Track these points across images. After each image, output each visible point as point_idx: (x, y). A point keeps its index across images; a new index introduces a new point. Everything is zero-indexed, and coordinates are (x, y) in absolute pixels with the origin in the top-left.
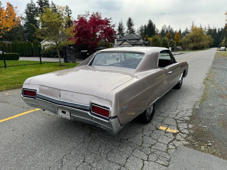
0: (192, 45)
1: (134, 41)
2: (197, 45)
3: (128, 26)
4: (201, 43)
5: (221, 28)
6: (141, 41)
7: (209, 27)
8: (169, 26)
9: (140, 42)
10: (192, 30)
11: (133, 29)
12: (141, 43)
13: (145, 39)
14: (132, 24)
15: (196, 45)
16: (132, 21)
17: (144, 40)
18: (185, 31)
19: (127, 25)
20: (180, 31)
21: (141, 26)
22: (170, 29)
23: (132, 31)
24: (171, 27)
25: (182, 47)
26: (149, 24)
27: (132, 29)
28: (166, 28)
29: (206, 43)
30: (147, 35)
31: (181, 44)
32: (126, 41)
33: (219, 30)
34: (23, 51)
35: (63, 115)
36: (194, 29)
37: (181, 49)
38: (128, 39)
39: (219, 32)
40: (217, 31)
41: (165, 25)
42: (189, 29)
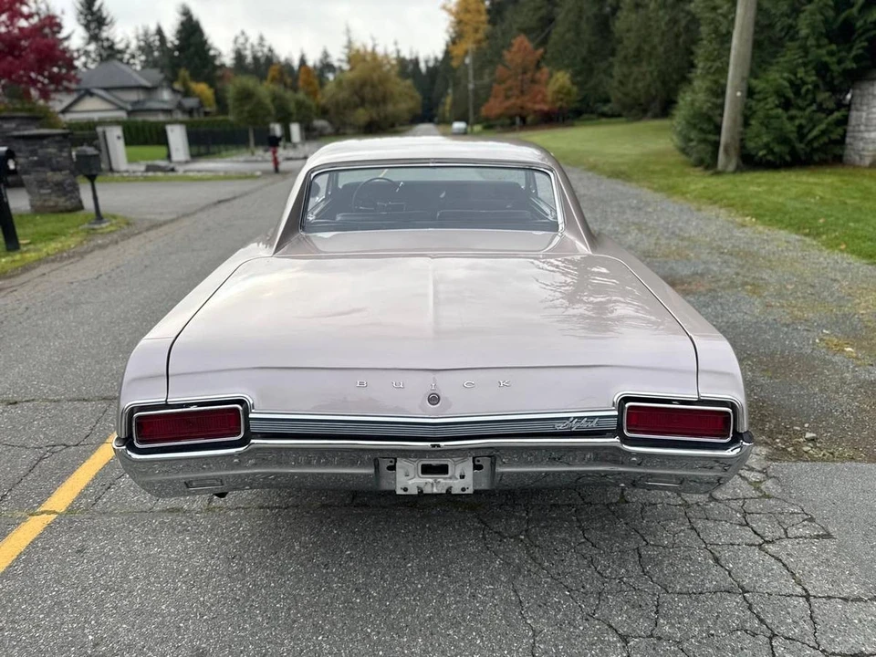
0: (362, 115)
1: (133, 96)
2: (378, 115)
3: (87, 27)
4: (390, 108)
5: (432, 57)
6: (166, 95)
7: (398, 52)
8: (262, 39)
9: (163, 102)
10: (350, 60)
11: (113, 44)
12: (166, 106)
13: (177, 86)
14: (105, 19)
15: (374, 115)
16: (101, 5)
17: (174, 91)
18: (321, 61)
19: (79, 20)
20: (303, 62)
21: (141, 32)
22: (266, 50)
23: (111, 47)
24: (267, 43)
25: (331, 122)
27: (108, 39)
28: (248, 46)
29: (404, 106)
30: (184, 73)
31: (324, 112)
32: (92, 94)
33: (427, 62)
35: (431, 480)
36: (355, 58)
37: (329, 130)
38: (100, 85)
39: (428, 68)
40: (422, 66)
41: (243, 33)
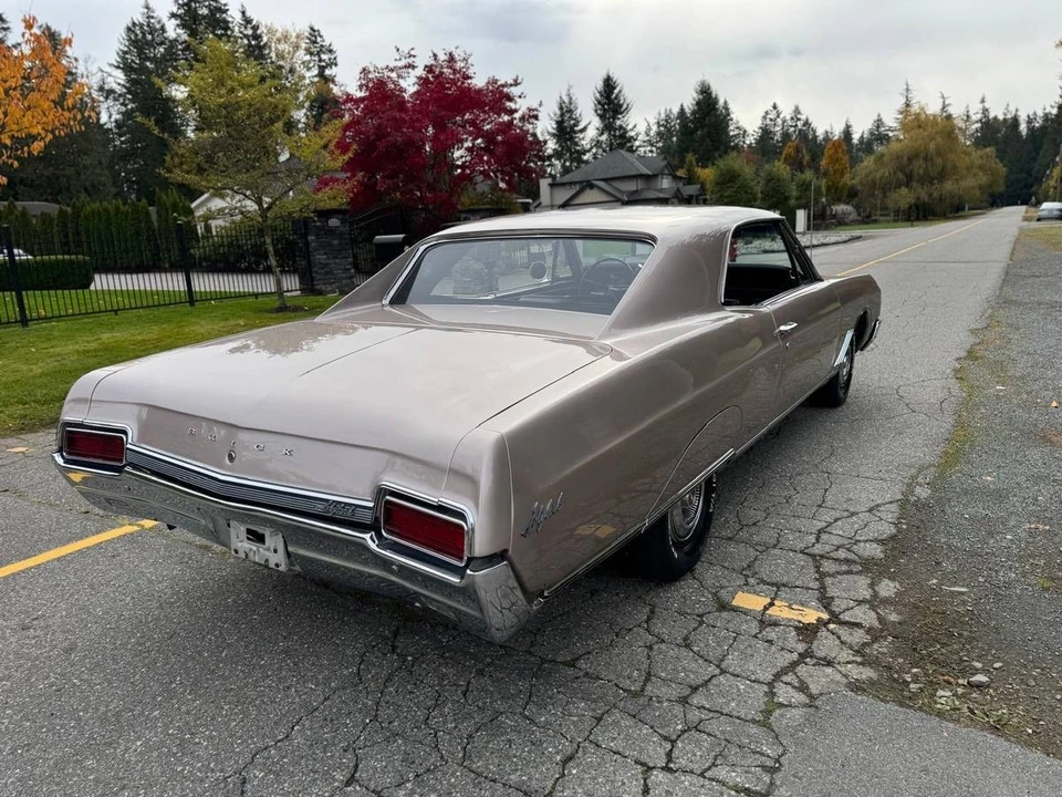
0: (904, 197)
1: (631, 186)
2: (930, 195)
3: (602, 117)
4: (949, 186)
5: (1040, 113)
6: (666, 183)
7: (985, 111)
8: (797, 111)
9: (662, 190)
10: (904, 126)
11: (626, 131)
12: (661, 196)
13: (680, 173)
14: (621, 106)
15: (924, 197)
16: (620, 92)
17: (675, 178)
18: (871, 133)
19: (596, 111)
20: (847, 133)
21: (663, 116)
22: (800, 124)
23: (623, 136)
24: (803, 117)
25: (857, 207)
26: (698, 104)
27: (621, 127)
28: (779, 121)
29: (970, 183)
30: (690, 157)
31: (851, 195)
32: (591, 186)
33: (1030, 121)
34: (113, 246)
35: (255, 548)
36: (914, 121)
37: (854, 216)
38: (603, 176)
39: (1031, 130)
40: (1023, 128)
41: (775, 107)
42: (891, 120)
